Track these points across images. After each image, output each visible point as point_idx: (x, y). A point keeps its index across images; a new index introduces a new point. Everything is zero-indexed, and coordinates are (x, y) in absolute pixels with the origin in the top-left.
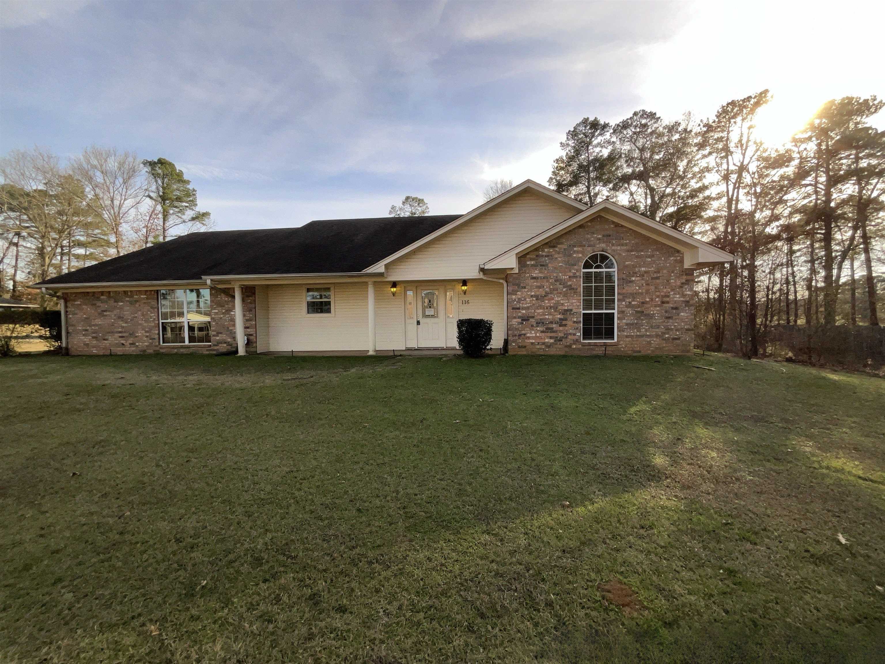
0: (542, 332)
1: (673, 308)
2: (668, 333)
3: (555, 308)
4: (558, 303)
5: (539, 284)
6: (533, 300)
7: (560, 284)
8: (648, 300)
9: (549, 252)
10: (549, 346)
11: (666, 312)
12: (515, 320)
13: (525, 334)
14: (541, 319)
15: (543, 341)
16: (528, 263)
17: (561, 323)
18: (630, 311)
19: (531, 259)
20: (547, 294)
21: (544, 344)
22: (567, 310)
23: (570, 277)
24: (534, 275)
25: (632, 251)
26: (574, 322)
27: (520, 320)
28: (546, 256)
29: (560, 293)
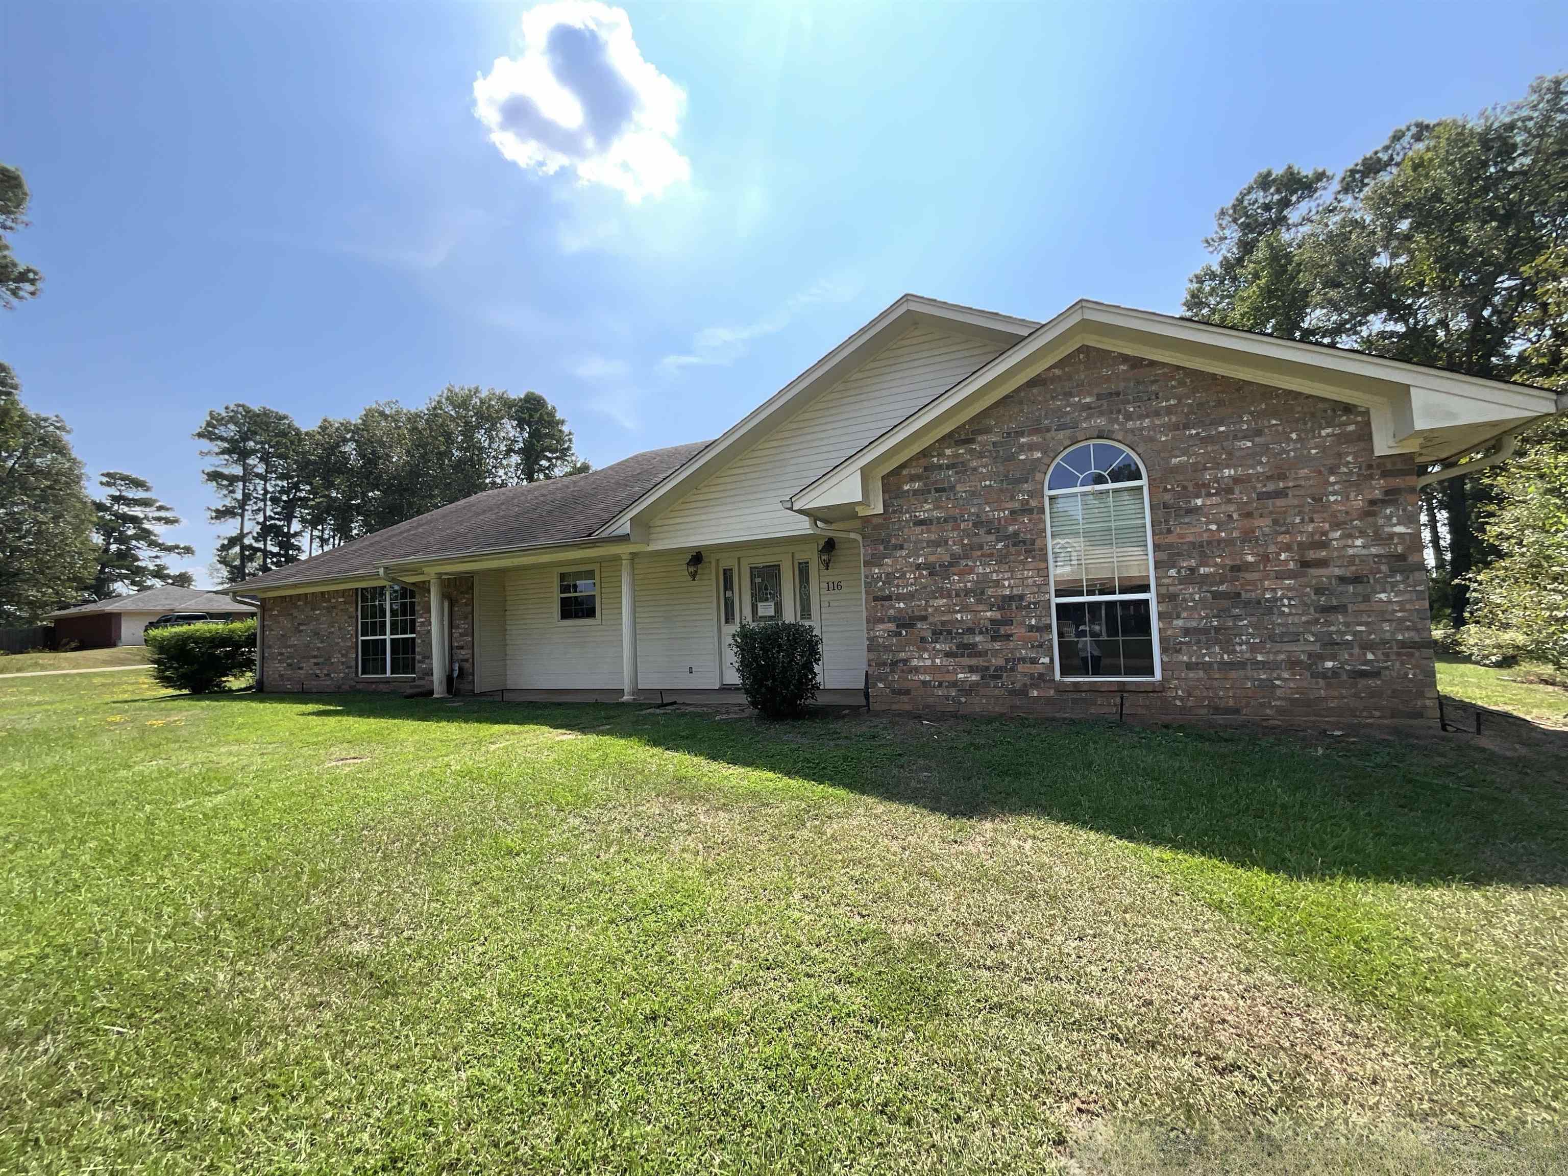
0: (948, 655)
1: (1342, 580)
3: (979, 592)
4: (984, 580)
5: (933, 537)
6: (921, 575)
7: (989, 532)
9: (956, 455)
10: (968, 690)
12: (881, 626)
13: (905, 661)
14: (943, 623)
15: (950, 678)
16: (906, 487)
17: (996, 631)
18: (1194, 593)
19: (912, 478)
20: (955, 560)
21: (954, 684)
22: (1011, 598)
23: (1012, 512)
24: (922, 515)
26: (1031, 628)
27: (892, 626)
28: (948, 467)
29: (991, 555)
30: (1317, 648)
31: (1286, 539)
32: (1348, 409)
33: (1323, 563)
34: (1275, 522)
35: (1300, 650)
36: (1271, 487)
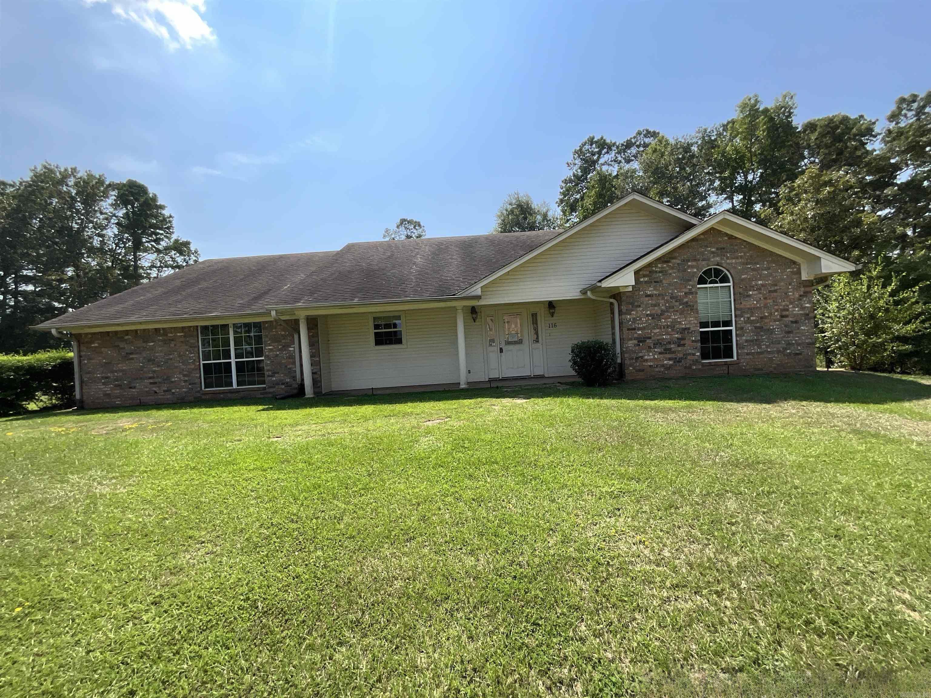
0: (660, 353)
1: (792, 322)
2: (789, 349)
3: (672, 327)
4: (675, 322)
5: (654, 302)
6: (649, 319)
7: (676, 301)
8: (766, 314)
9: (662, 268)
10: (669, 368)
11: (786, 326)
12: (631, 342)
13: (642, 357)
14: (658, 340)
15: (660, 363)
16: (642, 280)
17: (680, 343)
18: (749, 327)
19: (644, 276)
20: (662, 314)
21: (663, 366)
22: (685, 329)
23: (685, 293)
24: (649, 293)
25: (747, 264)
26: (693, 341)
27: (636, 342)
28: (660, 272)
29: (677, 311)
30: (785, 346)
31: (776, 307)
32: (794, 263)
33: (787, 316)
34: (774, 301)
35: (780, 347)
36: (772, 289)
